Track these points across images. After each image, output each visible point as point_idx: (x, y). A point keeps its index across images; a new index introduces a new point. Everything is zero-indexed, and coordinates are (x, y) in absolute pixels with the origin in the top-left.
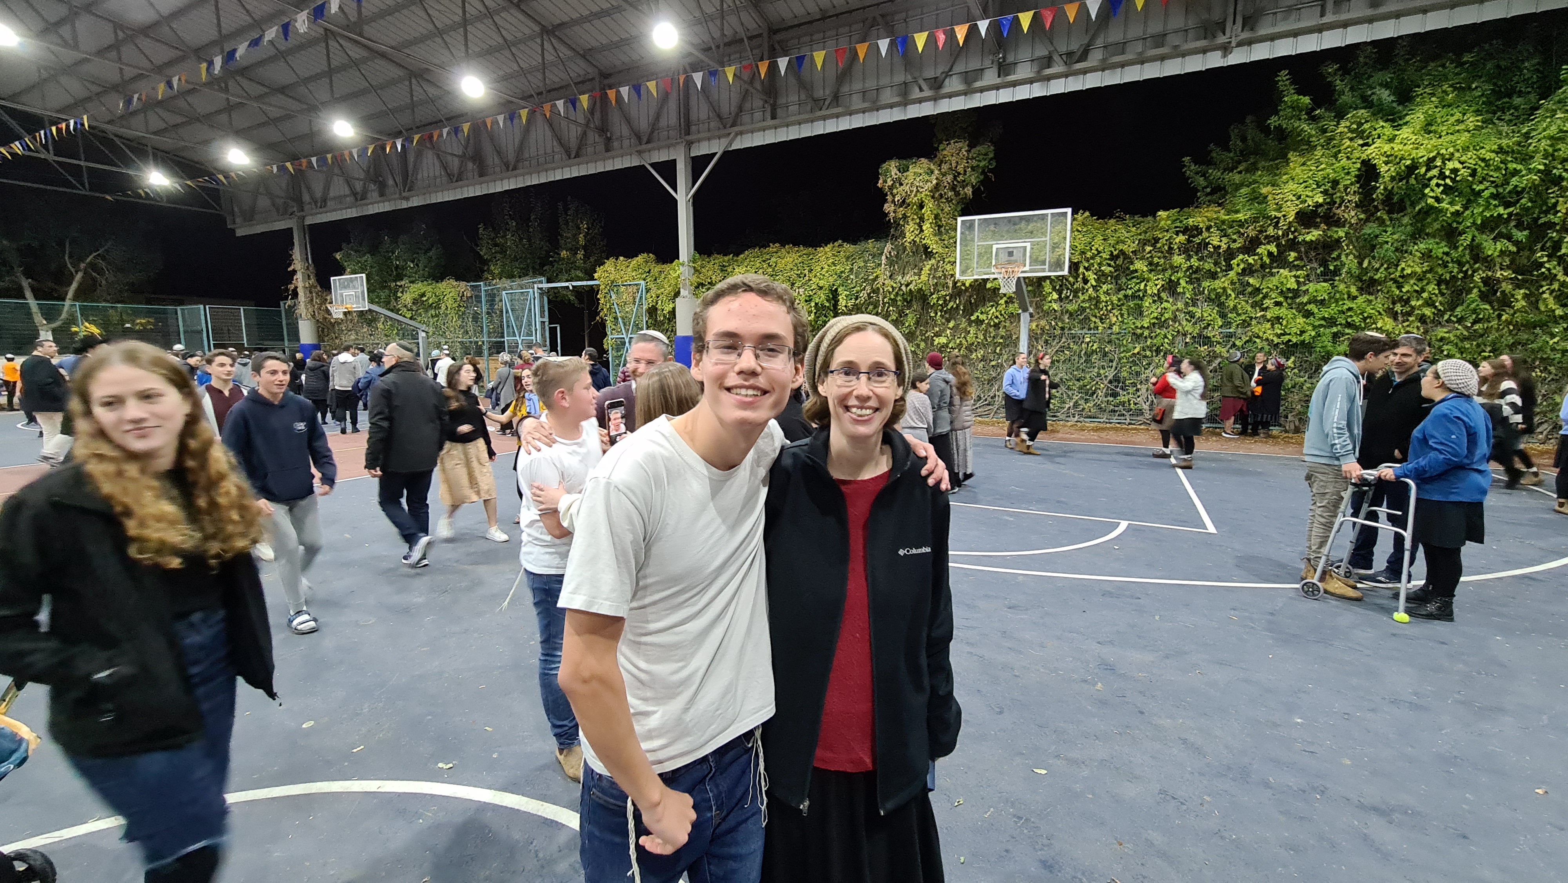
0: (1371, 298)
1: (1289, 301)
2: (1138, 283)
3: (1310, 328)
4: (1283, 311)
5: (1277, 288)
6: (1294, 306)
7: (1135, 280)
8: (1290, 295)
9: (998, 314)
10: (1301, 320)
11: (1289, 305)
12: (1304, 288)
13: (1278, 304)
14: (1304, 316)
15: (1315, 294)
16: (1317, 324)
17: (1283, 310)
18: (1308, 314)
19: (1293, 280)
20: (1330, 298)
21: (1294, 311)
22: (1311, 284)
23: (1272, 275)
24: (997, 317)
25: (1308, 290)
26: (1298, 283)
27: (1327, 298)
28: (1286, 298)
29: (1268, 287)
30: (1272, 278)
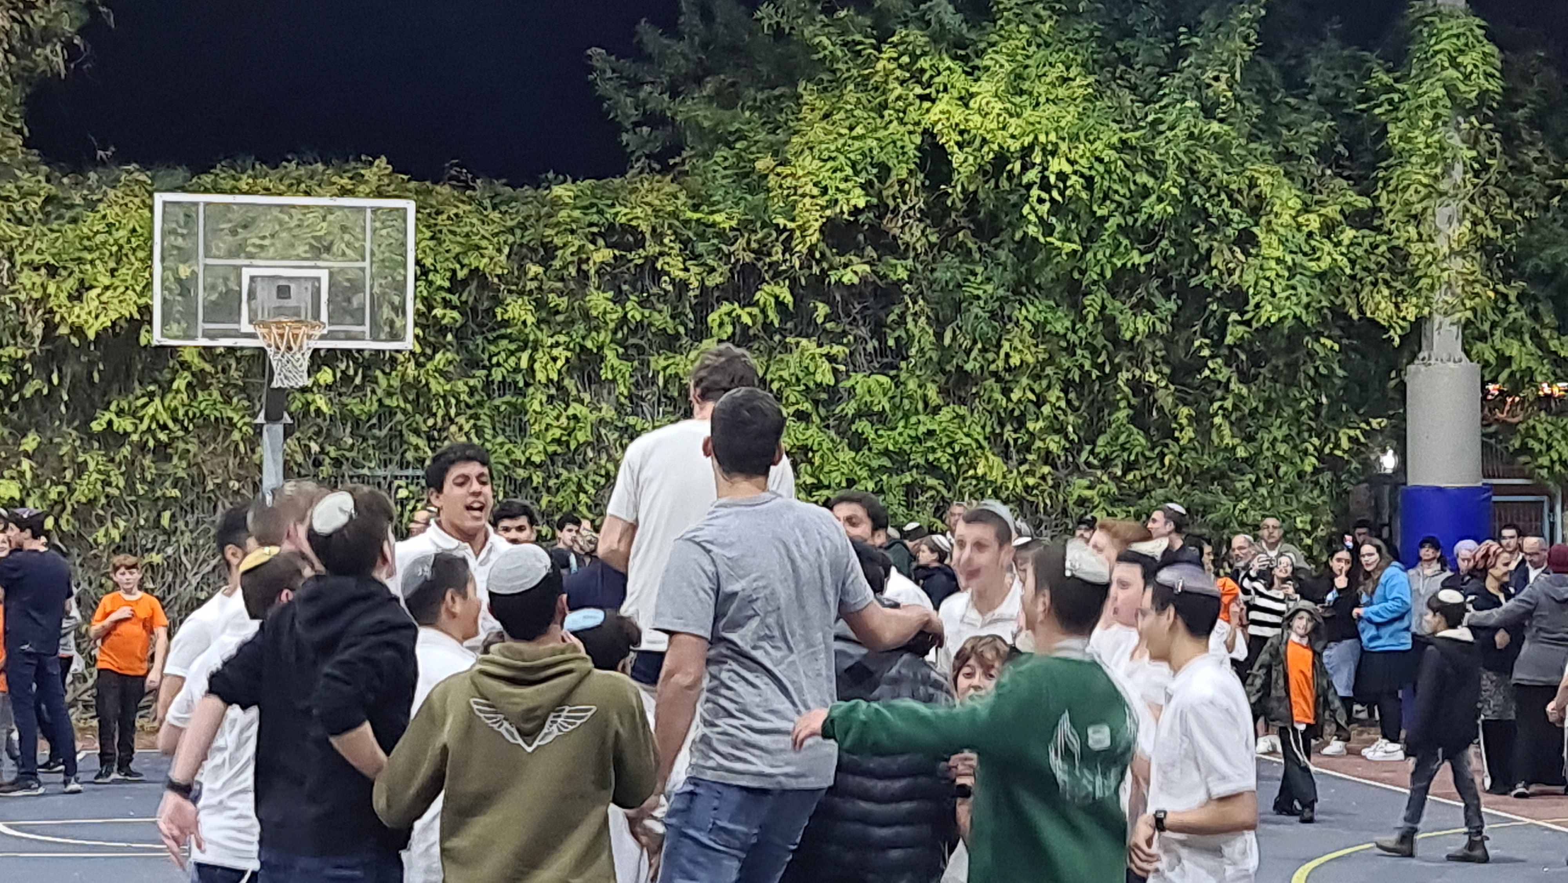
0: (963, 410)
1: (822, 411)
2: (512, 353)
3: (864, 473)
4: (812, 435)
5: (798, 380)
6: (831, 422)
7: (504, 343)
8: (824, 396)
9: (164, 417)
10: (846, 455)
11: (822, 420)
12: (848, 384)
13: (801, 416)
14: (851, 447)
15: (868, 398)
16: (875, 464)
17: (813, 430)
18: (858, 443)
19: (826, 365)
20: (895, 408)
21: (832, 433)
22: (860, 376)
23: (787, 349)
24: (164, 427)
25: (853, 387)
26: (835, 371)
27: (887, 407)
28: (816, 403)
29: (781, 378)
30: (786, 357)
